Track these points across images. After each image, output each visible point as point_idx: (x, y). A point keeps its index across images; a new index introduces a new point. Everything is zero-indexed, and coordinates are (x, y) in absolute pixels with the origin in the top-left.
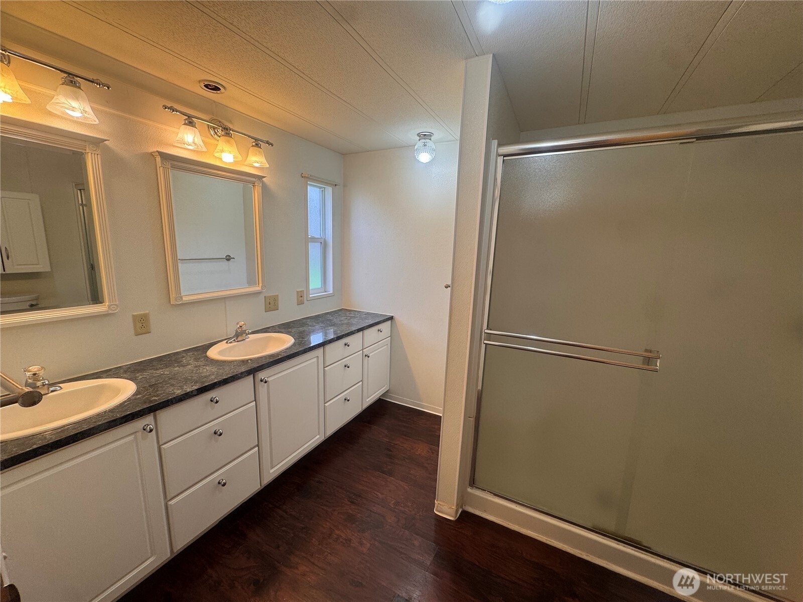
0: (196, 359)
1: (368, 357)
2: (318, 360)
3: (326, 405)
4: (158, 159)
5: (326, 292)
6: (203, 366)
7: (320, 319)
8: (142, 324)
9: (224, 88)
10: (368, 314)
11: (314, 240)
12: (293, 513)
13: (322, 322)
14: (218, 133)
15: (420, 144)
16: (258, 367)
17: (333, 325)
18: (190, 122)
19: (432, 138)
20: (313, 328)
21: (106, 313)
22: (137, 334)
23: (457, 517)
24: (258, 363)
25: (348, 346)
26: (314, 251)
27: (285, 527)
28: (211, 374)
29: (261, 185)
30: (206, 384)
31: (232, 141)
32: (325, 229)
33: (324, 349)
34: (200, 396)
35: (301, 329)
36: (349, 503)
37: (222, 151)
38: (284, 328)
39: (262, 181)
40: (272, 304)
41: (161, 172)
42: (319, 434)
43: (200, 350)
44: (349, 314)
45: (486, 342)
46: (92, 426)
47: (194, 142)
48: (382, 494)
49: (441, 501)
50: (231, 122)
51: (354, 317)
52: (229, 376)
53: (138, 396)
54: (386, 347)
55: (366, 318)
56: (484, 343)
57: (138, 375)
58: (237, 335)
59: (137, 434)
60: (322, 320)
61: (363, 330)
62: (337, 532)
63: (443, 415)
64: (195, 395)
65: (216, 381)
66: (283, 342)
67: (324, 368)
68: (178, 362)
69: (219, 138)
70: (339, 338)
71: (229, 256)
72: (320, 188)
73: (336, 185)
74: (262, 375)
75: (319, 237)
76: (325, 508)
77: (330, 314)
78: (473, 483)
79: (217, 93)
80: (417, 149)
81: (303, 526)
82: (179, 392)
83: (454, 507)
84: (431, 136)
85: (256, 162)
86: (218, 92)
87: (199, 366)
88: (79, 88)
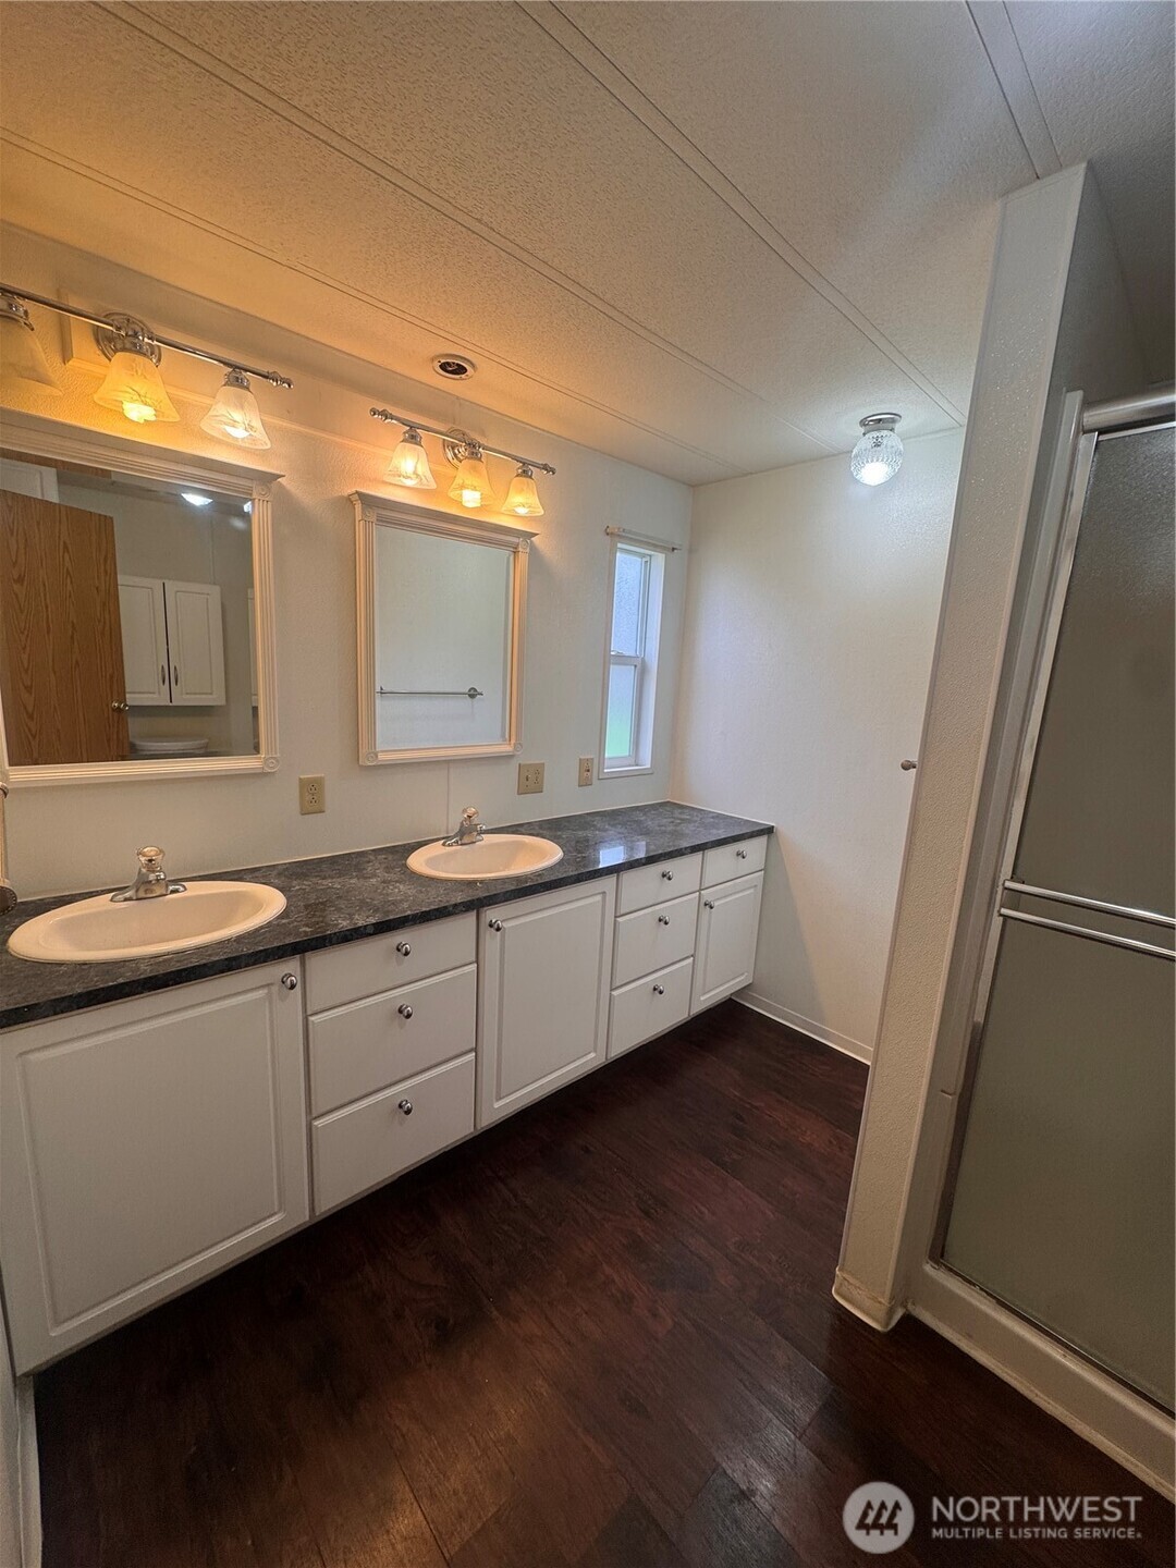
0: (388, 869)
1: (711, 908)
2: (604, 900)
3: (615, 993)
4: (358, 507)
5: (637, 765)
6: (397, 882)
7: (621, 818)
8: (312, 796)
9: (473, 365)
10: (719, 816)
11: (621, 659)
12: (528, 1202)
13: (624, 824)
14: (459, 455)
15: (866, 442)
16: (485, 898)
17: (646, 833)
18: (413, 437)
19: (897, 426)
20: (604, 834)
21: (260, 771)
22: (304, 813)
23: (890, 1327)
24: (488, 890)
25: (669, 879)
26: (621, 682)
27: (509, 1225)
28: (405, 899)
29: (528, 550)
30: (391, 917)
31: (482, 467)
32: (644, 638)
33: (618, 879)
34: (377, 938)
35: (580, 833)
36: (638, 1213)
37: (462, 487)
38: (550, 829)
39: (532, 542)
40: (531, 781)
41: (360, 527)
42: (595, 1051)
43: (397, 851)
44: (680, 813)
45: (1004, 911)
46: (204, 961)
47: (415, 473)
48: (714, 1214)
49: (849, 1273)
50: (483, 434)
51: (689, 821)
52: (433, 907)
53: (284, 921)
54: (752, 891)
55: (714, 826)
56: (1001, 915)
57: (295, 883)
58: (462, 833)
59: (273, 988)
60: (623, 820)
61: (704, 850)
62: (608, 1269)
63: (875, 1062)
64: (371, 935)
65: (409, 913)
66: (543, 854)
67: (616, 917)
68: (360, 870)
69: (459, 464)
70: (651, 860)
71: (475, 690)
72: (643, 556)
73: (673, 549)
74: (492, 914)
75: (632, 654)
76: (590, 1209)
77: (641, 811)
78: (939, 1254)
79: (461, 379)
80: (856, 456)
81: (543, 1235)
82: (345, 923)
83: (885, 1301)
84: (893, 421)
85: (521, 506)
86: (463, 376)
87: (389, 882)
88: (247, 388)
